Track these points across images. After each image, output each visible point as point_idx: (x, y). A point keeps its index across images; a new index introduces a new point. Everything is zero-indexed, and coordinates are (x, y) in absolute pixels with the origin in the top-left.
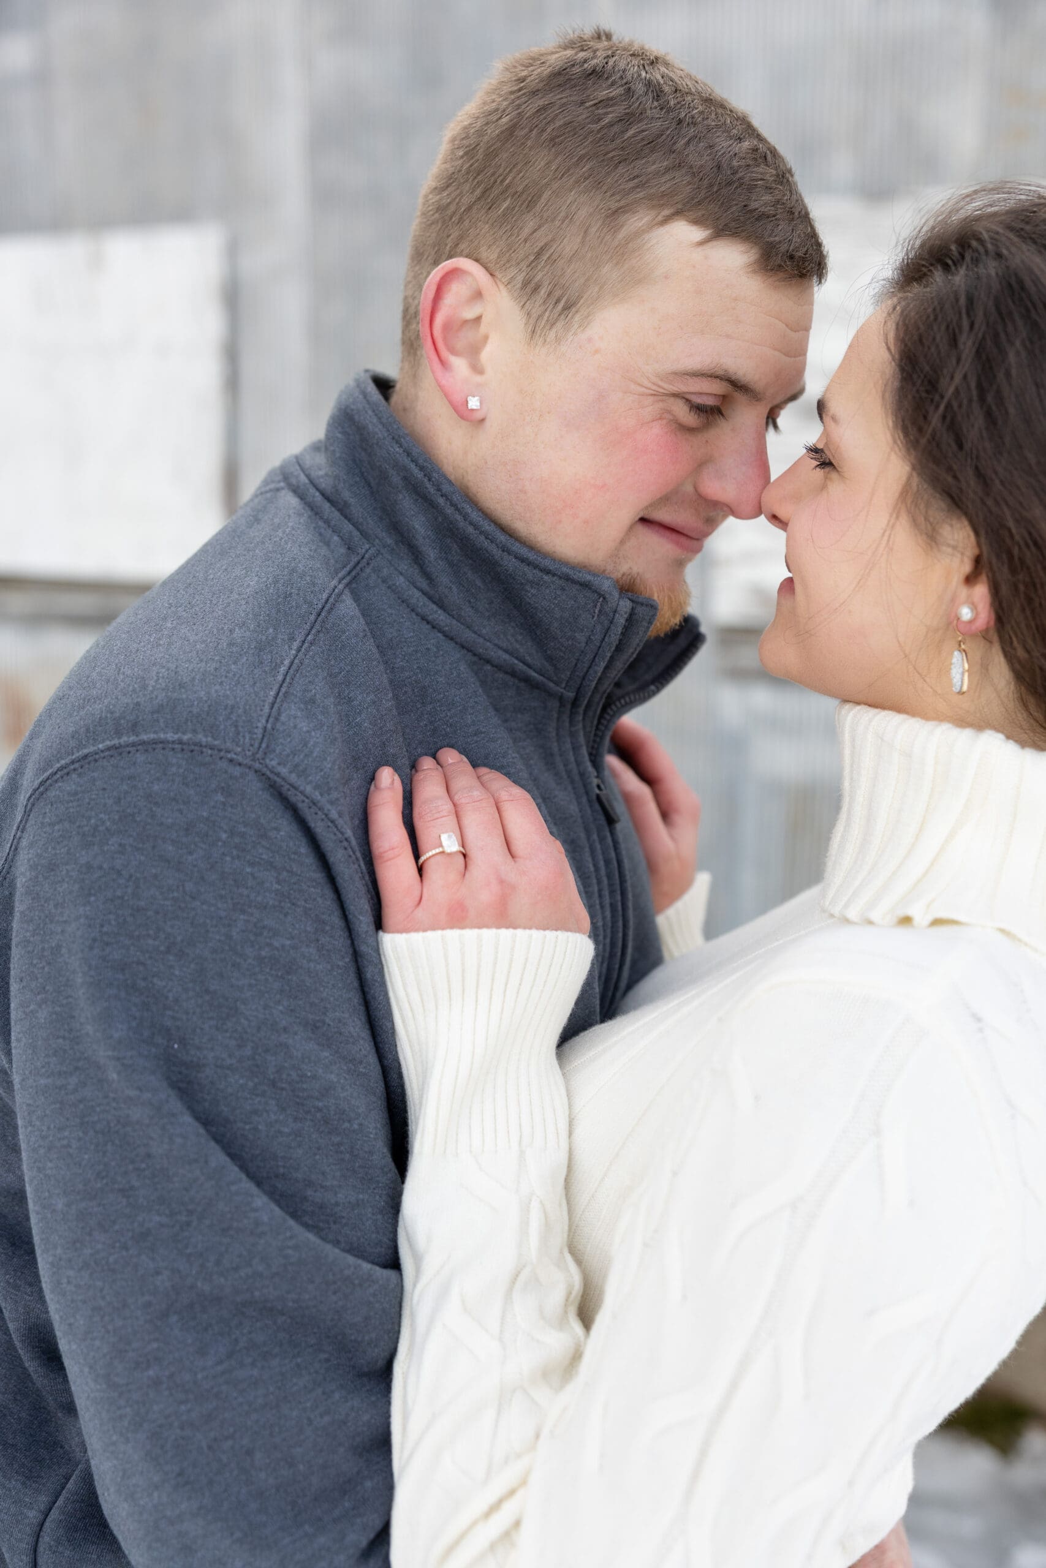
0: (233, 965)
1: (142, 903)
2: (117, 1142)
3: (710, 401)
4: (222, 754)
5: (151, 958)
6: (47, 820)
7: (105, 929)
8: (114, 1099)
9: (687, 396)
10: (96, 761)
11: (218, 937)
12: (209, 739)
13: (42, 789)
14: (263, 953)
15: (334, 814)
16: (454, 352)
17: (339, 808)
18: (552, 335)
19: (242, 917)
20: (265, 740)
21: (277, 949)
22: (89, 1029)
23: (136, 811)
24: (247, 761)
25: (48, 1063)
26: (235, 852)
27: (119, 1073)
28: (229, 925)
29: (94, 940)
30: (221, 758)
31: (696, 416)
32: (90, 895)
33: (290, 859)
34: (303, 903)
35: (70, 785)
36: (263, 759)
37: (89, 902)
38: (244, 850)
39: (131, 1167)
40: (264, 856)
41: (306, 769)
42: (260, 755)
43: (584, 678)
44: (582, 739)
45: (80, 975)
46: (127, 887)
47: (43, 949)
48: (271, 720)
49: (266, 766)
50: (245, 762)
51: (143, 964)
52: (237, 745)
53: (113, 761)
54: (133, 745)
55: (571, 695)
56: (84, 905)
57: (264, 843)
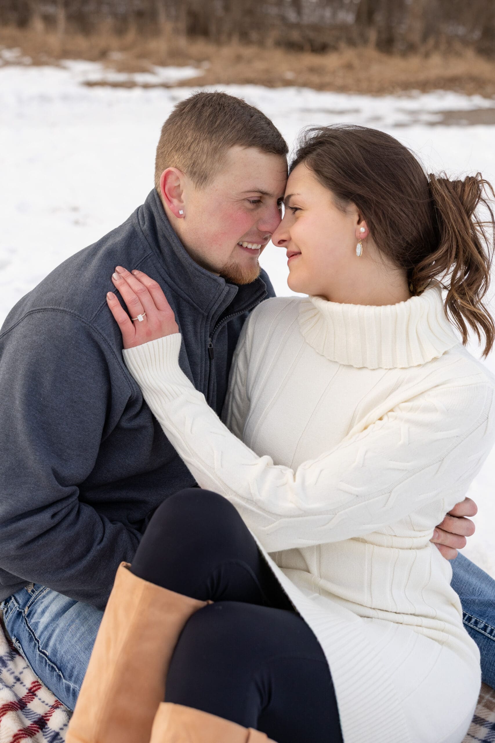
0: (65, 380)
1: (44, 356)
2: (10, 421)
3: (256, 199)
4: (81, 319)
5: (42, 372)
6: (30, 322)
7: (32, 361)
8: (15, 409)
9: (248, 199)
10: (47, 311)
11: (63, 371)
12: (79, 313)
13: (31, 312)
14: (76, 379)
15: (111, 344)
16: (172, 197)
17: (113, 342)
18: (202, 187)
19: (72, 367)
20: (95, 318)
21: (81, 379)
22: (17, 387)
23: (52, 329)
24: (88, 323)
25: (3, 391)
26: (75, 348)
27: (19, 402)
28: (68, 369)
29: (29, 363)
30: (80, 320)
31: (252, 205)
32: (32, 349)
33: (91, 353)
34: (92, 366)
35: (39, 315)
36: (93, 323)
37: (31, 352)
38: (78, 348)
39: (11, 429)
40: (84, 351)
41: (105, 329)
42: (92, 322)
43: (211, 309)
44: (208, 329)
45: (21, 371)
46: (42, 350)
47: (14, 358)
48: (99, 312)
49: (93, 326)
50: (87, 323)
51: (39, 373)
52: (86, 318)
53: (52, 313)
54: (58, 310)
55: (206, 314)
56: (30, 352)
57: (85, 347)
